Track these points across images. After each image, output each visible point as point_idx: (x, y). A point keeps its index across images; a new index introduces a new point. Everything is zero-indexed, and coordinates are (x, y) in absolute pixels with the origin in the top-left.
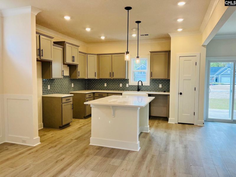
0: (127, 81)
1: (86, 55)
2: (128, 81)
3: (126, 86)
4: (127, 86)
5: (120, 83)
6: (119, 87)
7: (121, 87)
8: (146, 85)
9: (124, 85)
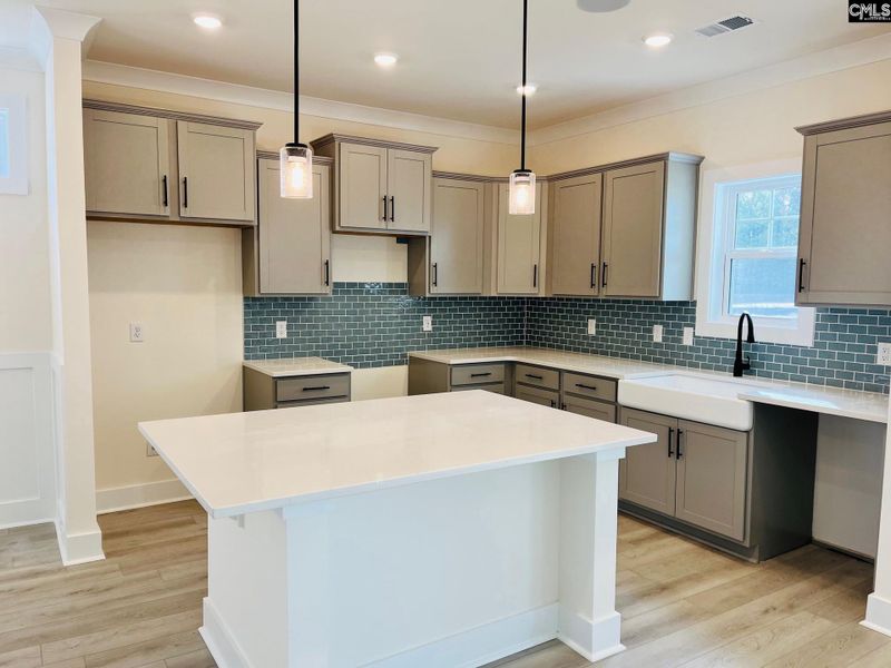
0: (687, 311)
1: (495, 185)
2: (694, 311)
3: (680, 341)
4: (688, 339)
5: (652, 324)
6: (649, 345)
7: (657, 345)
8: (792, 342)
9: (673, 334)
